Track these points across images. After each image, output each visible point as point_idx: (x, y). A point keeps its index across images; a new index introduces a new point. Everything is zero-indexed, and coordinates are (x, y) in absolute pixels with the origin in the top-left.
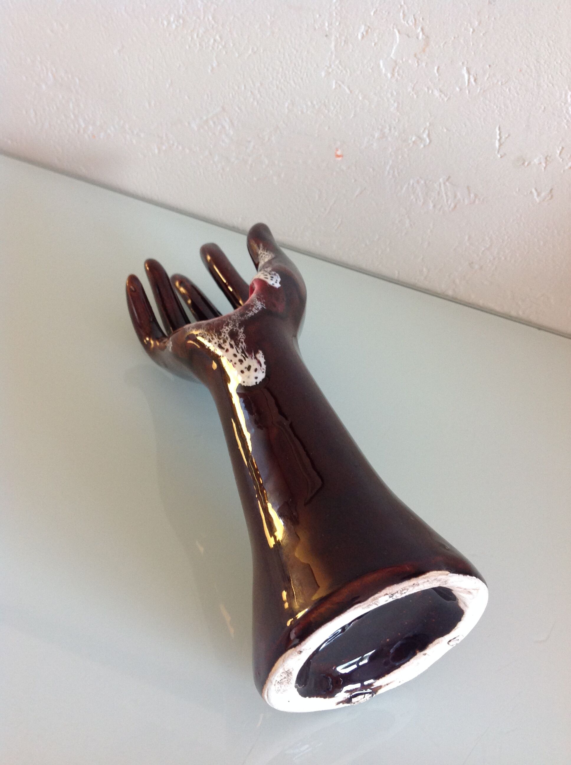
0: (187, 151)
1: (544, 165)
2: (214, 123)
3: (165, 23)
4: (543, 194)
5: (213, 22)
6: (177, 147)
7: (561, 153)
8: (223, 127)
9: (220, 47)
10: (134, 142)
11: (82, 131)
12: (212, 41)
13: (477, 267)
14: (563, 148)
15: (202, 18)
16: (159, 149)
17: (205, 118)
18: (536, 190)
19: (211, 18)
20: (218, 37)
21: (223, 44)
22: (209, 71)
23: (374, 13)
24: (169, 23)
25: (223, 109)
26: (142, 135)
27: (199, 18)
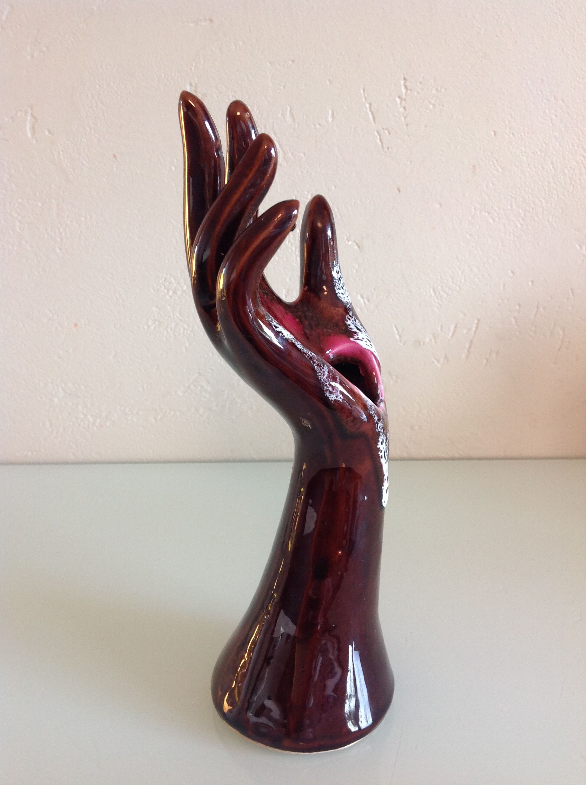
0: (178, 413)
1: (433, 341)
2: (195, 386)
3: (146, 327)
4: (442, 360)
5: (180, 317)
6: (170, 413)
7: (441, 329)
8: (202, 387)
9: (189, 332)
10: (135, 420)
11: (91, 426)
12: (182, 330)
13: (416, 428)
14: (441, 326)
15: (172, 316)
16: (155, 419)
17: (187, 385)
18: (435, 359)
19: (178, 315)
20: (186, 326)
21: (191, 329)
22: (184, 350)
23: (290, 279)
24: (149, 327)
25: (199, 373)
26: (140, 413)
27: (170, 317)
